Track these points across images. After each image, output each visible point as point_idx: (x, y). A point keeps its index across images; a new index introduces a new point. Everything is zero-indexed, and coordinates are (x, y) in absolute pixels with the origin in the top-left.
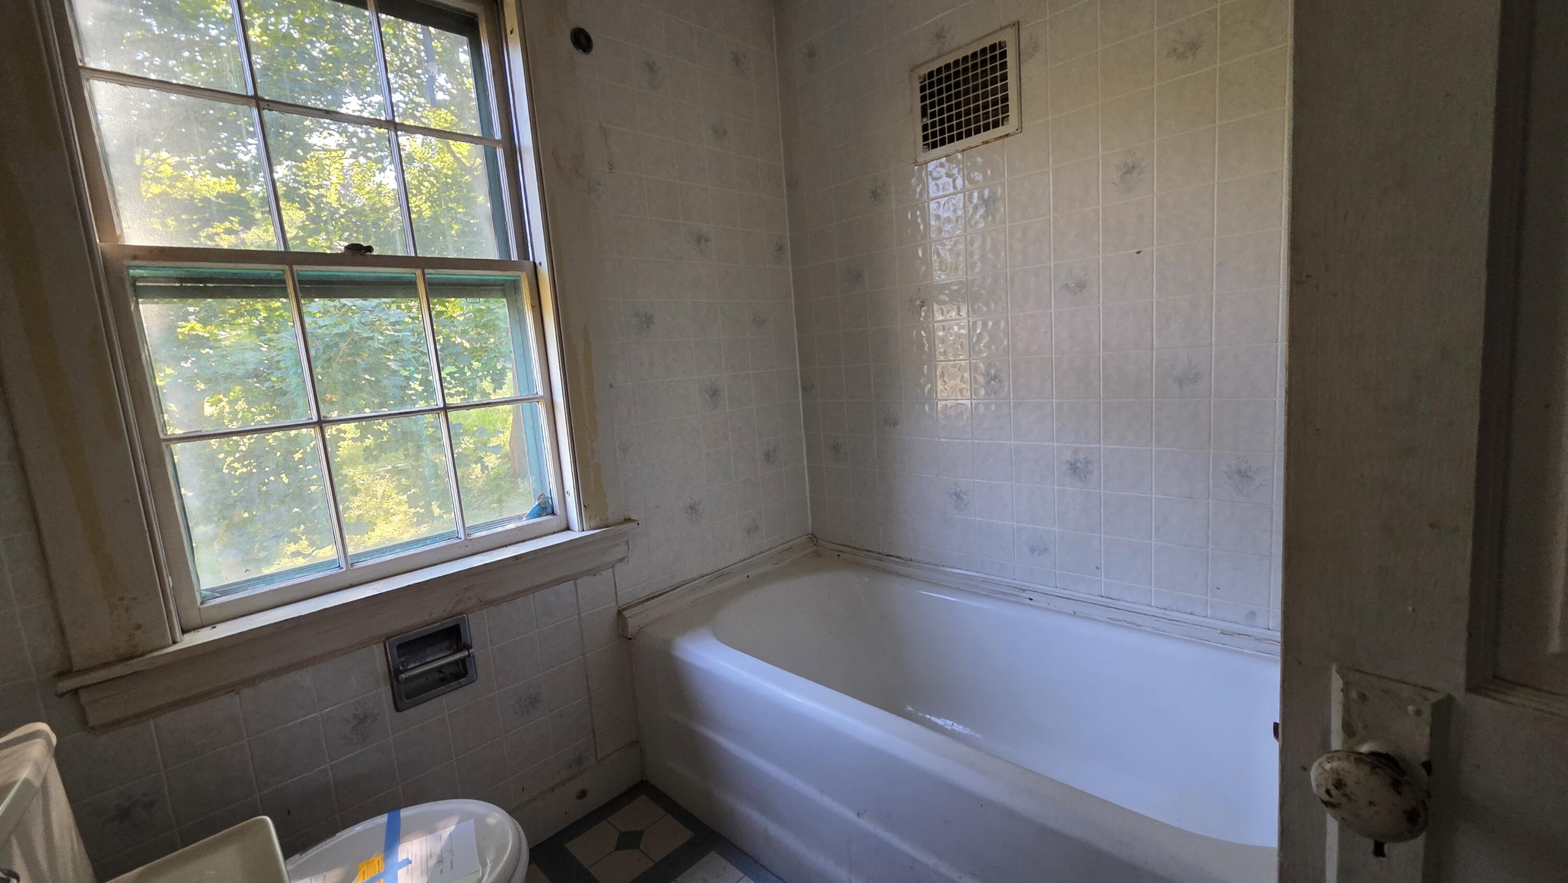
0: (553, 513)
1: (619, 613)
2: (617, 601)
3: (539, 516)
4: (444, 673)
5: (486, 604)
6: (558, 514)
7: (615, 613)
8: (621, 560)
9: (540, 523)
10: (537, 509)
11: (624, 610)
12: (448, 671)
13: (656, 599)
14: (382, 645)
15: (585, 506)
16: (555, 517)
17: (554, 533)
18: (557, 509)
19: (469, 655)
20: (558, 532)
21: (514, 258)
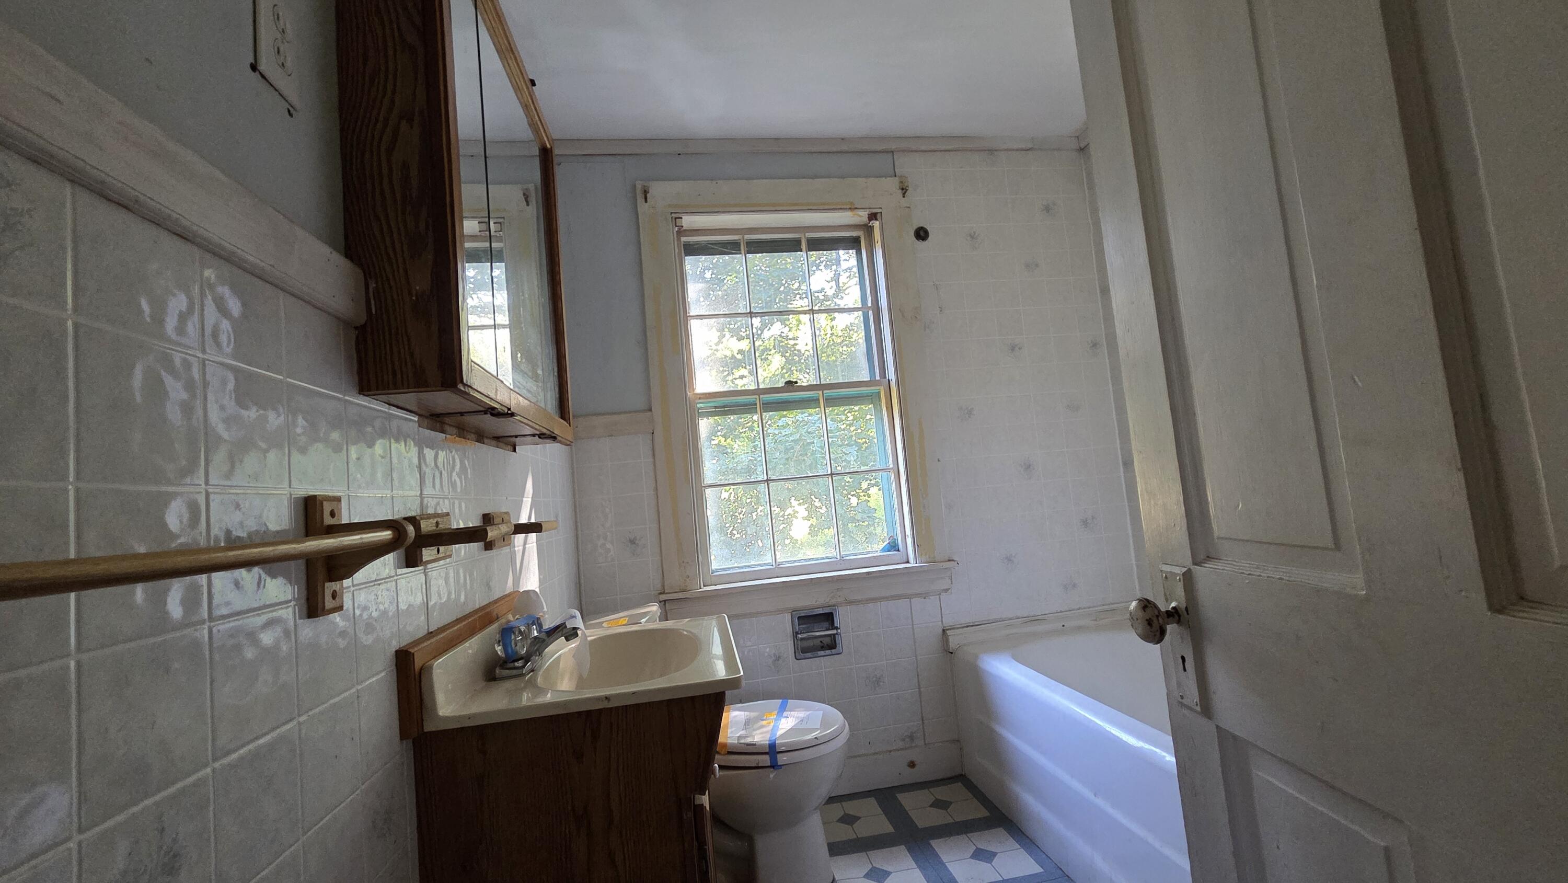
0: (898, 550)
1: (944, 631)
2: (942, 621)
3: (889, 551)
4: (823, 641)
5: (850, 603)
6: (902, 551)
7: (941, 630)
8: (946, 590)
9: (890, 555)
10: (887, 546)
11: (948, 630)
12: (825, 641)
13: (974, 627)
14: (790, 614)
15: (918, 546)
16: (899, 552)
17: (898, 562)
18: (900, 547)
19: (837, 634)
20: (901, 562)
21: (878, 378)
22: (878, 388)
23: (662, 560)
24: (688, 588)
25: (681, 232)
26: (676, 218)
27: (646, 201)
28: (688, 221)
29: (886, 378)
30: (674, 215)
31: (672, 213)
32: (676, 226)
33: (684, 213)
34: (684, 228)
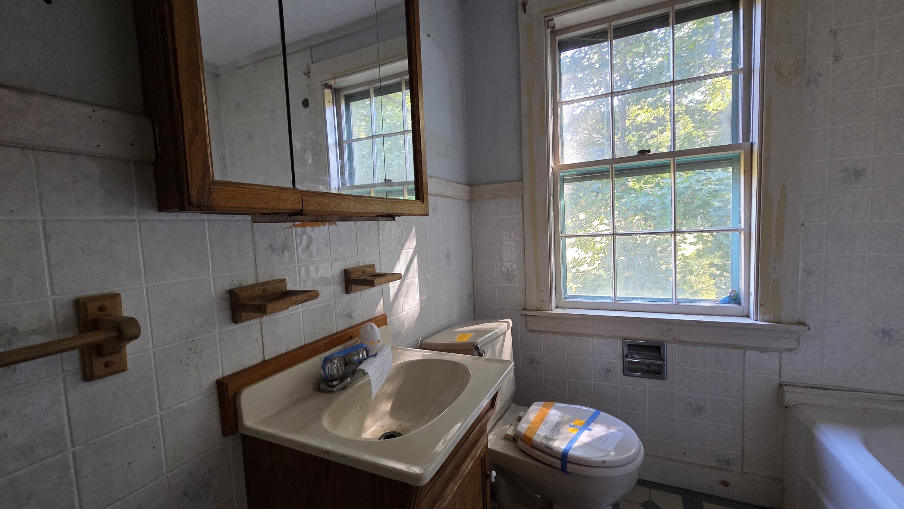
0: (739, 304)
1: (781, 385)
2: (780, 377)
3: (729, 303)
4: (650, 368)
5: (678, 342)
6: (743, 305)
7: (777, 384)
8: (791, 350)
9: (727, 308)
10: (728, 298)
11: (785, 385)
12: (652, 368)
14: (621, 341)
15: (761, 304)
16: (740, 306)
17: (737, 316)
18: (742, 302)
19: (664, 364)
20: (740, 316)
21: (740, 142)
22: (738, 151)
23: (525, 287)
24: (543, 308)
25: (555, 32)
26: (548, 21)
27: (525, 12)
28: (560, 21)
29: (749, 141)
30: (547, 19)
31: (545, 17)
32: (548, 28)
33: (555, 14)
34: (557, 29)
